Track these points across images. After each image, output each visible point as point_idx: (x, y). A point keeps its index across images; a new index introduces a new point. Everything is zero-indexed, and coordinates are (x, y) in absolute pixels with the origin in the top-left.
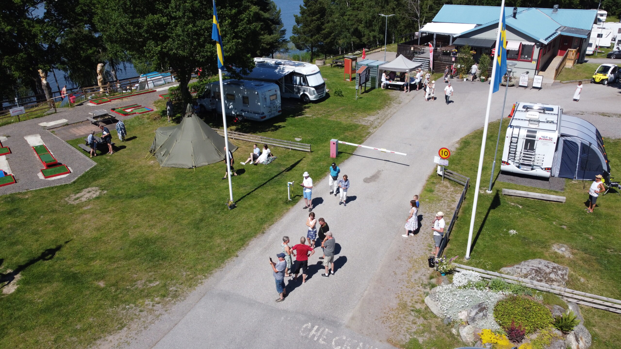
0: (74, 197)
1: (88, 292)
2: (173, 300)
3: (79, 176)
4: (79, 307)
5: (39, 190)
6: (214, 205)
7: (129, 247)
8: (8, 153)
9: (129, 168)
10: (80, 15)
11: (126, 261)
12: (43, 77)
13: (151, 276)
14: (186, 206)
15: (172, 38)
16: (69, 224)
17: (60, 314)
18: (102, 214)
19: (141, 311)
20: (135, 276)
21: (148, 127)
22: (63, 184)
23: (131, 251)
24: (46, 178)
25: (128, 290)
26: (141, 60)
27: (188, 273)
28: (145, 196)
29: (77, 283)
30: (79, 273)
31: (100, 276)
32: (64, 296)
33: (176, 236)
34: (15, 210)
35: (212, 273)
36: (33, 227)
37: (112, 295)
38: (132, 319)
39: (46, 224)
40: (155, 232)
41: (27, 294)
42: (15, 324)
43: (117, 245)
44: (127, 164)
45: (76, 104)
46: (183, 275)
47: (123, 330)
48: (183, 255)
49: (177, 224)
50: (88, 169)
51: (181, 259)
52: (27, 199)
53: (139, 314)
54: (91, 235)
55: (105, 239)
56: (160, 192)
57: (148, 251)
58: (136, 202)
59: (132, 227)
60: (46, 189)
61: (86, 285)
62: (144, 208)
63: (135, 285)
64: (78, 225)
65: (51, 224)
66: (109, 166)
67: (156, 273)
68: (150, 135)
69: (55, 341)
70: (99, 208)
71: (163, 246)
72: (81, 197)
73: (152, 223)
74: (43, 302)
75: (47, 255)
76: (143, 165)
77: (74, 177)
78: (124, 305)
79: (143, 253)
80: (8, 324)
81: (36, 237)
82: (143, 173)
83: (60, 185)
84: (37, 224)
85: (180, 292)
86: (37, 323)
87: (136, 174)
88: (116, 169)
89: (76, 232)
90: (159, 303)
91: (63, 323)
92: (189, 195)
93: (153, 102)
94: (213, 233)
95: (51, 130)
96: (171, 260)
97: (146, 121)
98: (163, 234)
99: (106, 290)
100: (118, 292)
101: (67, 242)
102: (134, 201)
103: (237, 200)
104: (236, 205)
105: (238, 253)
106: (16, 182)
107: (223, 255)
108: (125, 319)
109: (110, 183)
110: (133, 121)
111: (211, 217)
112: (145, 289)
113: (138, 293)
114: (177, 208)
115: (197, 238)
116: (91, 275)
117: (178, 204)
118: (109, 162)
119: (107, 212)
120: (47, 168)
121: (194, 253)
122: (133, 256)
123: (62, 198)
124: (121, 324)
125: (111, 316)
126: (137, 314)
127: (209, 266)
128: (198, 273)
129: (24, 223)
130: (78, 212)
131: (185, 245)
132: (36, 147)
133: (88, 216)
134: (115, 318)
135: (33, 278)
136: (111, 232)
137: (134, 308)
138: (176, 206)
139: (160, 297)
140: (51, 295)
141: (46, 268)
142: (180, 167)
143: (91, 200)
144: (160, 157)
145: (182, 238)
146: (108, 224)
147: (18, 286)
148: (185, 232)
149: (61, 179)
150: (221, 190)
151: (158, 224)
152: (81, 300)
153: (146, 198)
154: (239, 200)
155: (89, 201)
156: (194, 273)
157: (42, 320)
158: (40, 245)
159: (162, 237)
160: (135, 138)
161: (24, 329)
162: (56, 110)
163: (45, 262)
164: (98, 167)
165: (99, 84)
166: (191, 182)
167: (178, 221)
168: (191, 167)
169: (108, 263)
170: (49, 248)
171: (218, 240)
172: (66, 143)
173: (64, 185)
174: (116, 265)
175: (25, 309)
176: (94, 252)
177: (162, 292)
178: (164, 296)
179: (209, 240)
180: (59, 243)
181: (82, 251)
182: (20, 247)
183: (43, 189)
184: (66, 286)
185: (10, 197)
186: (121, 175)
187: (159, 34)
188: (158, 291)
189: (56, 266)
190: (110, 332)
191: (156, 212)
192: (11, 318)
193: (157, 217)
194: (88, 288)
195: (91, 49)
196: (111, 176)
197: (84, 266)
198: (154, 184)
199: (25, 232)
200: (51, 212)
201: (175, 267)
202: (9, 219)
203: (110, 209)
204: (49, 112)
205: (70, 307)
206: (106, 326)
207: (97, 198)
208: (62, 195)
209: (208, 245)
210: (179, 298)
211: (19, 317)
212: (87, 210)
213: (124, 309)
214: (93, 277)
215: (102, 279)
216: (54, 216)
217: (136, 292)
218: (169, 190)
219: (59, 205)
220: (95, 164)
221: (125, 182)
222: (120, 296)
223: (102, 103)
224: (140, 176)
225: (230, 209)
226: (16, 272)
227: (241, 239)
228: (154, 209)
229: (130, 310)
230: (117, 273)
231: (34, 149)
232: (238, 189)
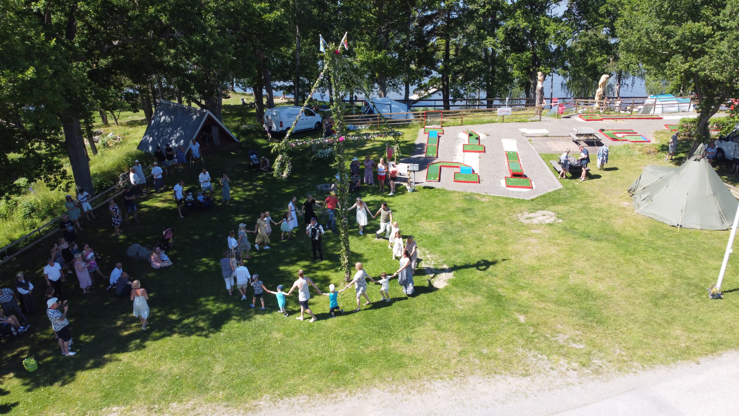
0: (526, 215)
1: (506, 321)
2: (592, 375)
3: (540, 195)
4: (492, 331)
5: (497, 197)
6: (688, 284)
7: (565, 291)
8: (482, 152)
9: (596, 203)
10: (602, 16)
11: (556, 306)
12: (540, 81)
13: (577, 336)
14: (650, 271)
15: (710, 55)
16: (512, 242)
17: (473, 329)
18: (548, 243)
19: (552, 368)
20: (559, 326)
21: (636, 161)
22: (521, 198)
23: (565, 297)
24: (507, 186)
25: (546, 339)
26: (657, 77)
27: (623, 353)
28: (603, 240)
29: (499, 306)
30: (504, 296)
31: (524, 310)
32: (483, 313)
33: (623, 302)
34: (469, 209)
35: (654, 368)
36: (479, 233)
37: (528, 335)
38: (539, 372)
39: (491, 234)
40: (600, 287)
41: (452, 295)
42: (433, 318)
43: (552, 284)
44: (596, 197)
45: (563, 116)
46: (615, 352)
47: (525, 379)
48: (625, 329)
49: (630, 288)
50: (551, 191)
51: (621, 332)
52: (483, 202)
53: (549, 371)
54: (530, 262)
55: (542, 272)
56: (623, 242)
57: (584, 306)
58: (591, 245)
59: (576, 271)
60: (504, 198)
61: (506, 312)
62: (597, 255)
63: (555, 336)
64: (520, 246)
65: (496, 236)
66: (575, 193)
67: (584, 334)
68: (635, 171)
69: (460, 353)
70: (547, 236)
71: (603, 307)
72: (534, 218)
73: (599, 275)
74: (463, 310)
75: (482, 265)
76: (614, 204)
77: (534, 194)
78: (536, 353)
79: (577, 305)
80: (428, 316)
81: (478, 243)
82: (610, 213)
83: (518, 198)
84: (484, 231)
85: (604, 371)
86: (450, 327)
87: (601, 212)
88: (580, 200)
89: (516, 253)
90: (575, 370)
91: (473, 340)
92: (660, 260)
93: (653, 131)
94: (674, 318)
95: (529, 138)
96: (607, 327)
97: (637, 152)
98: (609, 293)
99: (524, 328)
100: (536, 335)
101: (504, 260)
102: (588, 242)
103: (727, 290)
104: (722, 296)
105: (702, 360)
106: (479, 183)
107: (677, 352)
108: (532, 368)
109: (569, 213)
110: (620, 149)
111: (680, 297)
112: (565, 346)
113: (555, 347)
114: (637, 270)
115: (650, 316)
116: (515, 304)
117: (641, 265)
118: (577, 189)
119: (554, 244)
120: (511, 177)
121: (640, 332)
122: (565, 304)
123: (515, 212)
124: (526, 371)
125: (520, 357)
126: (547, 369)
127: (654, 358)
128: (635, 358)
129: (472, 225)
130: (525, 232)
131: (632, 318)
132: (509, 152)
133: (533, 241)
134: (523, 362)
135: (462, 283)
136: (551, 267)
137: (546, 361)
138: (637, 267)
139: (579, 364)
140: (471, 307)
141: (477, 277)
142: (660, 220)
143: (543, 225)
144: (639, 200)
145: (631, 309)
146: (551, 257)
147: (448, 284)
148: (637, 302)
149: (521, 192)
150: (706, 268)
151: (607, 280)
152: (497, 325)
153: (604, 244)
154: (731, 291)
155: (541, 224)
156: (631, 356)
157: (455, 327)
158: (480, 252)
159: (606, 297)
160: (615, 169)
161: (438, 328)
162: (540, 118)
163: (478, 271)
164: (562, 191)
165: (597, 98)
166: (668, 243)
167: (633, 285)
168: (676, 225)
169: (536, 299)
170: (485, 259)
171: (677, 331)
172: (538, 156)
173: (522, 200)
174: (543, 305)
175: (445, 309)
176: (527, 281)
177: (583, 360)
178: (584, 365)
179: (666, 325)
180: (496, 258)
181: (515, 275)
182: (461, 247)
183: (500, 197)
184: (487, 304)
185: (469, 195)
186: (584, 208)
187: (693, 48)
188: (579, 356)
189: (486, 280)
190: (512, 374)
191: (610, 265)
192: (432, 312)
193: (609, 271)
194: (507, 316)
195: (601, 56)
196: (573, 205)
197: (511, 291)
198: (619, 231)
199: (471, 235)
200: (500, 223)
201: (609, 339)
202: (462, 217)
203: (559, 241)
204: (533, 119)
205: (485, 327)
206: (511, 365)
207: (550, 225)
208: (516, 210)
209: (662, 330)
210: (600, 377)
211: (438, 314)
212: (535, 234)
213: (535, 356)
214: (516, 307)
215: (525, 313)
216: (501, 229)
217: (554, 345)
218: (635, 244)
219: (510, 219)
220: (560, 186)
221: (586, 217)
222: (536, 340)
223: (592, 120)
224: (606, 215)
225: (711, 297)
226: (450, 270)
227: (713, 344)
228: (609, 260)
229: (541, 361)
230: (541, 314)
231: (507, 154)
232: (733, 275)
